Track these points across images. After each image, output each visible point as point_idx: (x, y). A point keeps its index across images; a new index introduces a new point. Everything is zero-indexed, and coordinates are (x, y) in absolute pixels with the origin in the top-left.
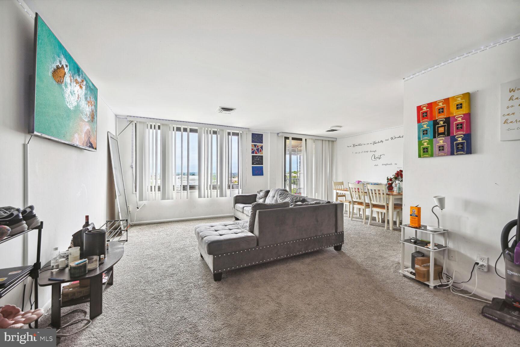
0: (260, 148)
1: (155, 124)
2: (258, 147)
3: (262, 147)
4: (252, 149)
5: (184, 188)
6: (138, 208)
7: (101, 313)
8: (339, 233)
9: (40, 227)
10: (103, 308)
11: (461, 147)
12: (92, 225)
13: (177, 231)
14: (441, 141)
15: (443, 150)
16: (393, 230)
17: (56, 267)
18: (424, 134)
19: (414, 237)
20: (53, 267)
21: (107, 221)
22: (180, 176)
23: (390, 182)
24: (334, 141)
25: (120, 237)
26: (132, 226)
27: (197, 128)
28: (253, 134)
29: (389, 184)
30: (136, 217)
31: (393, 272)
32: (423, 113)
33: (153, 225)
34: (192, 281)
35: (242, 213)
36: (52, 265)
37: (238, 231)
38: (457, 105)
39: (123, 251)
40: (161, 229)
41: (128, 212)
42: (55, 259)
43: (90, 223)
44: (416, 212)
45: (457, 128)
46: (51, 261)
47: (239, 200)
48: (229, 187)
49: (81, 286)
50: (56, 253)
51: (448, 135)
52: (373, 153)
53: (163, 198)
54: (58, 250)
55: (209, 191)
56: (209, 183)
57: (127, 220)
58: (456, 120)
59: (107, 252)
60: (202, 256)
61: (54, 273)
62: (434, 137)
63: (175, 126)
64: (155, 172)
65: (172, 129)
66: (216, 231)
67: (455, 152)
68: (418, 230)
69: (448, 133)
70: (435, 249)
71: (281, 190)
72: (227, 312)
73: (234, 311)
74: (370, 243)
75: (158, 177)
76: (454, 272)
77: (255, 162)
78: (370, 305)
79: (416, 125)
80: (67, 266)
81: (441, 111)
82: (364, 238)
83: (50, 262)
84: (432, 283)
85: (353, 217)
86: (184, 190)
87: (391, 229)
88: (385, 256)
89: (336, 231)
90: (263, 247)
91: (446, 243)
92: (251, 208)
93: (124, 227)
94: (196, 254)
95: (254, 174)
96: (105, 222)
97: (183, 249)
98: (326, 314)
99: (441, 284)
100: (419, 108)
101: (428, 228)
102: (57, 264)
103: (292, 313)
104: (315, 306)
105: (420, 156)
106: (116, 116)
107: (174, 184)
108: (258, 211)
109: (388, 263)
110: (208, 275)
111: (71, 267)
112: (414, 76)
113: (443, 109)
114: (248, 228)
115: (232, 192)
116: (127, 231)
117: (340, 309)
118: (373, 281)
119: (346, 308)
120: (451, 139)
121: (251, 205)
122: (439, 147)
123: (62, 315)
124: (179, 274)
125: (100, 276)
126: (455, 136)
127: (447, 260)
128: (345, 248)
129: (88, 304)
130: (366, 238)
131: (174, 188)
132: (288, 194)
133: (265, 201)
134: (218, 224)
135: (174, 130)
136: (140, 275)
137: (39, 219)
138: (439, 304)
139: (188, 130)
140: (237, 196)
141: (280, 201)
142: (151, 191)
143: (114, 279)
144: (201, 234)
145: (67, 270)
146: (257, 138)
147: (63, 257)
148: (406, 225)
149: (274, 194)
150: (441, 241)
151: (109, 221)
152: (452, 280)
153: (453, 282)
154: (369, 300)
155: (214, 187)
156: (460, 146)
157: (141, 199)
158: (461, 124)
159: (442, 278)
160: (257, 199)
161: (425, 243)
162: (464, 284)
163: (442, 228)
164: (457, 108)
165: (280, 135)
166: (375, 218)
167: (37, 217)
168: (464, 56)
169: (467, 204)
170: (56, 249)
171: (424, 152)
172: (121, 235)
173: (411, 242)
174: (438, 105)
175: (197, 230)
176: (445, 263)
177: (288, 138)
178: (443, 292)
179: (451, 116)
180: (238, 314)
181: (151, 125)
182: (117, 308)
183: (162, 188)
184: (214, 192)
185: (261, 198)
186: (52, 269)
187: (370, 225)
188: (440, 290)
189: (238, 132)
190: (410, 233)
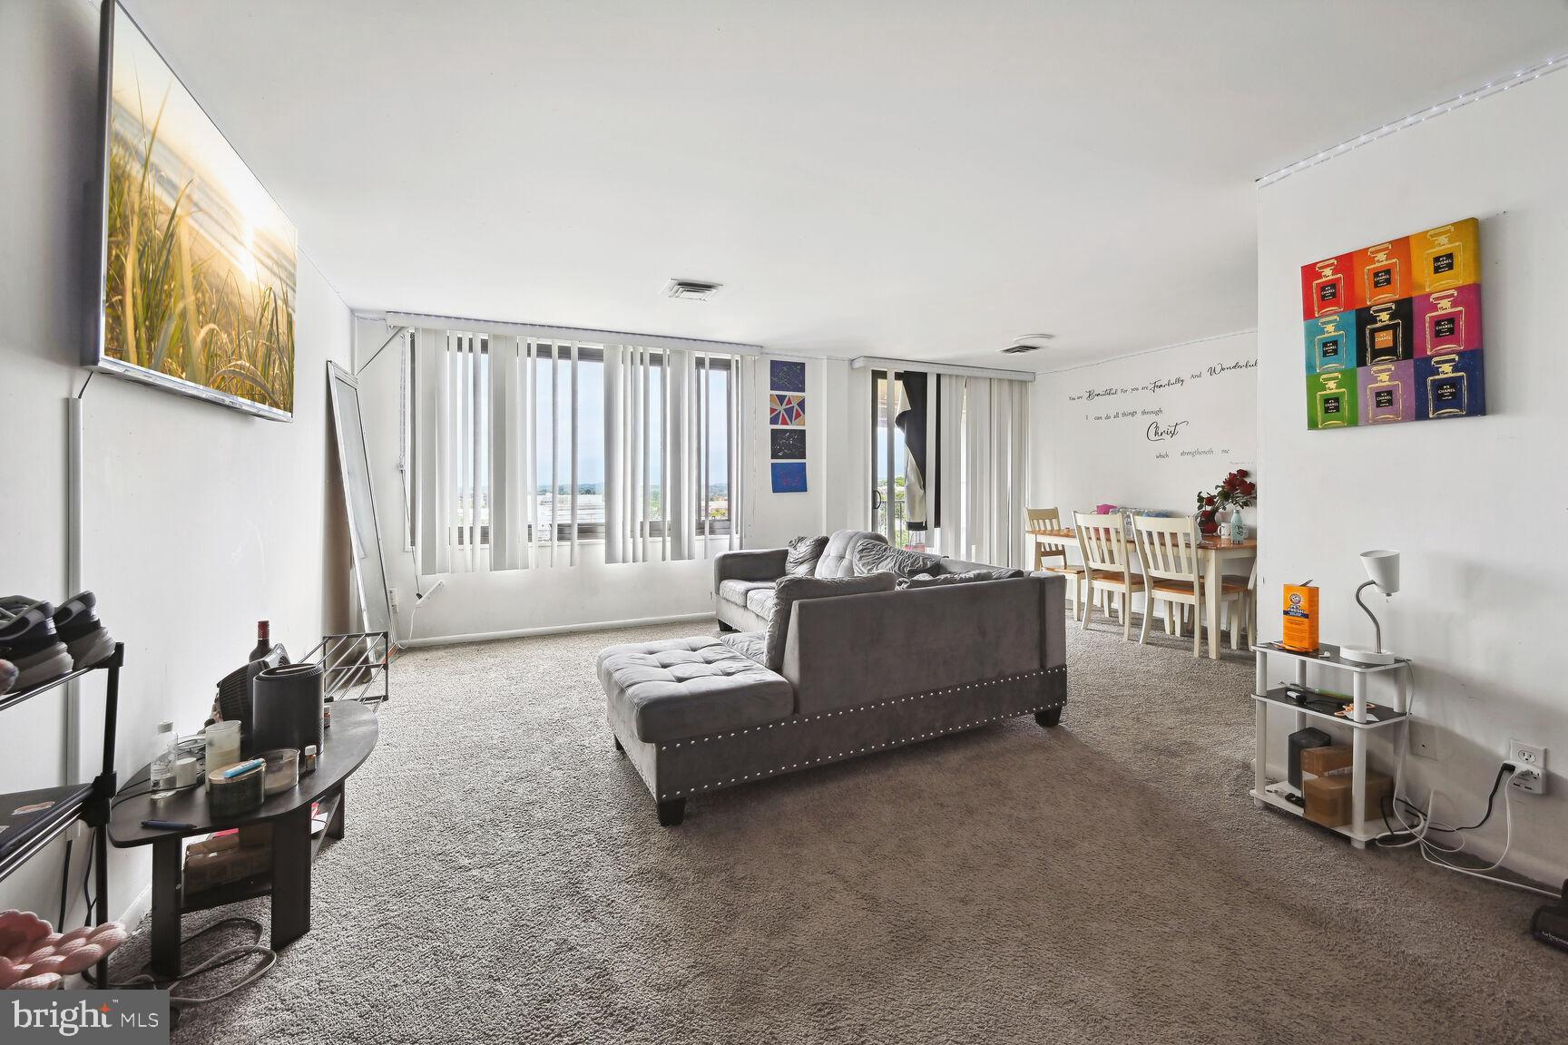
0: (796, 407)
1: (471, 337)
2: (789, 402)
3: (802, 404)
4: (772, 410)
5: (563, 533)
6: (420, 596)
7: (306, 929)
8: (1053, 670)
9: (113, 662)
10: (313, 913)
11: (1451, 394)
12: (279, 651)
13: (541, 668)
14: (1383, 375)
15: (1390, 402)
16: (1221, 659)
17: (168, 787)
18: (1325, 354)
19: (1297, 682)
20: (156, 784)
21: (324, 638)
22: (549, 495)
23: (1209, 508)
24: (1025, 382)
25: (366, 685)
26: (402, 651)
27: (600, 347)
28: (773, 363)
29: (1205, 514)
30: (413, 625)
31: (1230, 795)
32: (1322, 287)
33: (468, 649)
34: (589, 824)
35: (742, 610)
36: (153, 778)
37: (734, 666)
38: (1437, 259)
39: (376, 733)
40: (491, 661)
41: (389, 608)
42: (163, 758)
43: (272, 644)
44: (1303, 604)
45: (1438, 334)
46: (150, 764)
47: (731, 568)
48: (700, 529)
49: (244, 845)
50: (167, 742)
51: (1408, 354)
52: (1153, 418)
53: (498, 564)
54: (173, 732)
55: (640, 540)
56: (640, 518)
57: (386, 635)
58: (1434, 308)
59: (326, 735)
60: (619, 747)
61: (161, 804)
62: (1361, 362)
63: (534, 342)
64: (471, 485)
65: (523, 350)
66: (665, 666)
67: (1431, 409)
68: (1309, 660)
69: (1406, 348)
70: (1369, 722)
71: (865, 537)
72: (703, 926)
73: (725, 923)
74: (1148, 700)
75: (481, 502)
76: (1432, 795)
77: (780, 450)
78: (1162, 904)
79: (1299, 325)
80: (201, 781)
81: (1383, 278)
82: (1128, 687)
83: (147, 769)
84: (1360, 833)
85: (1089, 620)
86: (561, 538)
87: (1213, 655)
88: (1201, 742)
89: (1043, 667)
90: (812, 719)
91: (1402, 702)
92: (772, 593)
93: (378, 656)
94: (601, 740)
95: (777, 488)
96: (320, 641)
97: (559, 725)
98: (1020, 934)
99: (1389, 833)
100: (1310, 272)
101: (1344, 653)
102: (169, 775)
103: (912, 930)
104: (986, 907)
105: (1313, 425)
106: (352, 311)
107: (530, 520)
108: (795, 605)
109: (1211, 765)
110: (641, 805)
111: (212, 786)
112: (1291, 170)
113: (1388, 272)
114: (764, 658)
115: (709, 543)
116: (386, 667)
117: (1067, 918)
118: (1167, 825)
119: (1086, 912)
120: (1416, 367)
121: (773, 584)
122: (1378, 394)
123: (185, 935)
124: (550, 803)
125: (305, 812)
126: (1431, 357)
127: (1409, 757)
128: (1070, 717)
129: (267, 901)
130: (1135, 687)
131: (530, 534)
132: (885, 550)
133: (812, 571)
134: (670, 645)
135: (529, 355)
136: (427, 808)
137: (109, 635)
138: (1386, 900)
139: (575, 353)
140: (725, 557)
141: (861, 571)
142: (461, 542)
143: (346, 821)
144: (617, 676)
145: (201, 793)
146: (788, 375)
147: (190, 753)
148: (1270, 646)
149: (841, 549)
150: (1388, 696)
151: (330, 638)
152: (1425, 820)
153: (1429, 828)
154: (1158, 886)
155: (655, 530)
156: (1447, 390)
157: (429, 567)
158: (1451, 319)
159: (1392, 815)
160: (789, 566)
161: (1337, 704)
162: (1464, 835)
163: (1389, 653)
164: (1437, 270)
165: (857, 364)
166: (1162, 621)
167: (105, 630)
168: (1457, 103)
169: (1471, 576)
170: (167, 728)
171: (1327, 410)
172: (369, 681)
173: (1287, 699)
174: (1372, 261)
175: (606, 663)
176: (1402, 766)
177: (883, 375)
178: (1399, 861)
179: (1415, 294)
180: (741, 935)
181: (460, 340)
182: (355, 913)
183: (493, 535)
184: (655, 544)
185: (802, 563)
186: (155, 792)
187: (1147, 643)
188: (1386, 853)
189: (727, 357)
190: (1285, 669)
